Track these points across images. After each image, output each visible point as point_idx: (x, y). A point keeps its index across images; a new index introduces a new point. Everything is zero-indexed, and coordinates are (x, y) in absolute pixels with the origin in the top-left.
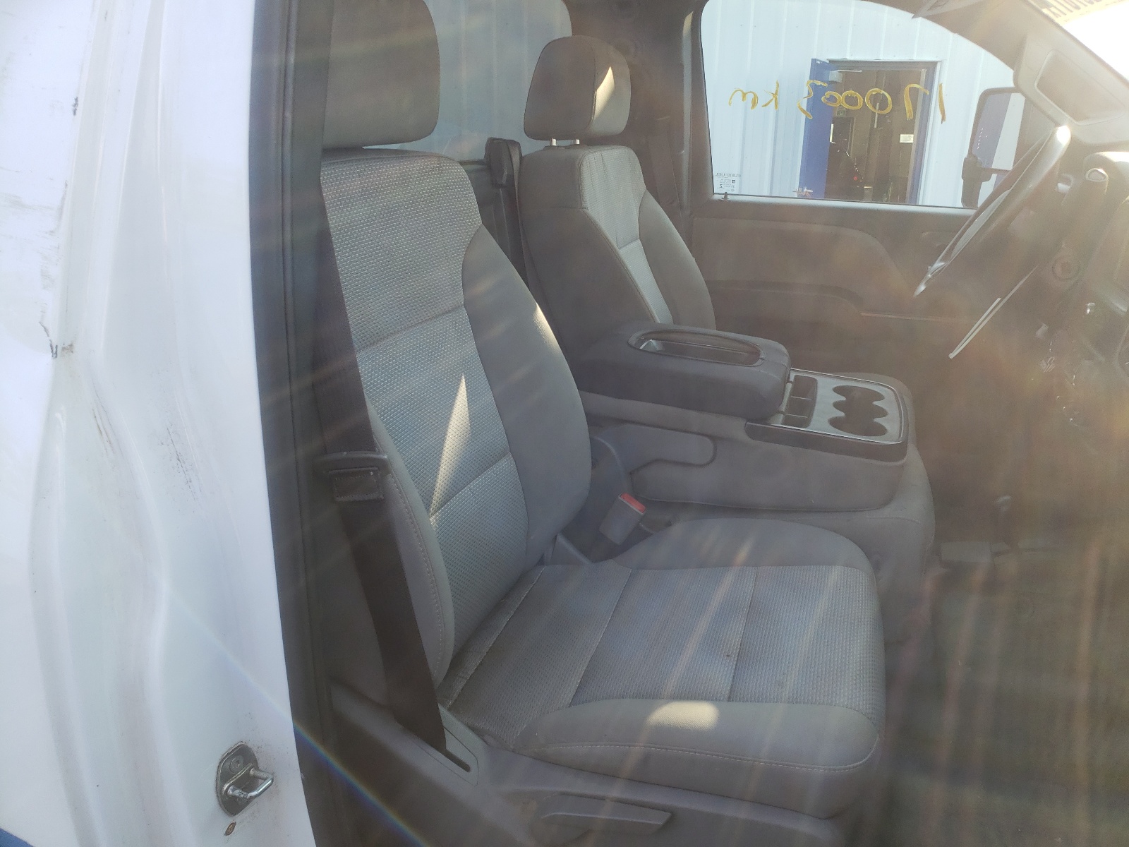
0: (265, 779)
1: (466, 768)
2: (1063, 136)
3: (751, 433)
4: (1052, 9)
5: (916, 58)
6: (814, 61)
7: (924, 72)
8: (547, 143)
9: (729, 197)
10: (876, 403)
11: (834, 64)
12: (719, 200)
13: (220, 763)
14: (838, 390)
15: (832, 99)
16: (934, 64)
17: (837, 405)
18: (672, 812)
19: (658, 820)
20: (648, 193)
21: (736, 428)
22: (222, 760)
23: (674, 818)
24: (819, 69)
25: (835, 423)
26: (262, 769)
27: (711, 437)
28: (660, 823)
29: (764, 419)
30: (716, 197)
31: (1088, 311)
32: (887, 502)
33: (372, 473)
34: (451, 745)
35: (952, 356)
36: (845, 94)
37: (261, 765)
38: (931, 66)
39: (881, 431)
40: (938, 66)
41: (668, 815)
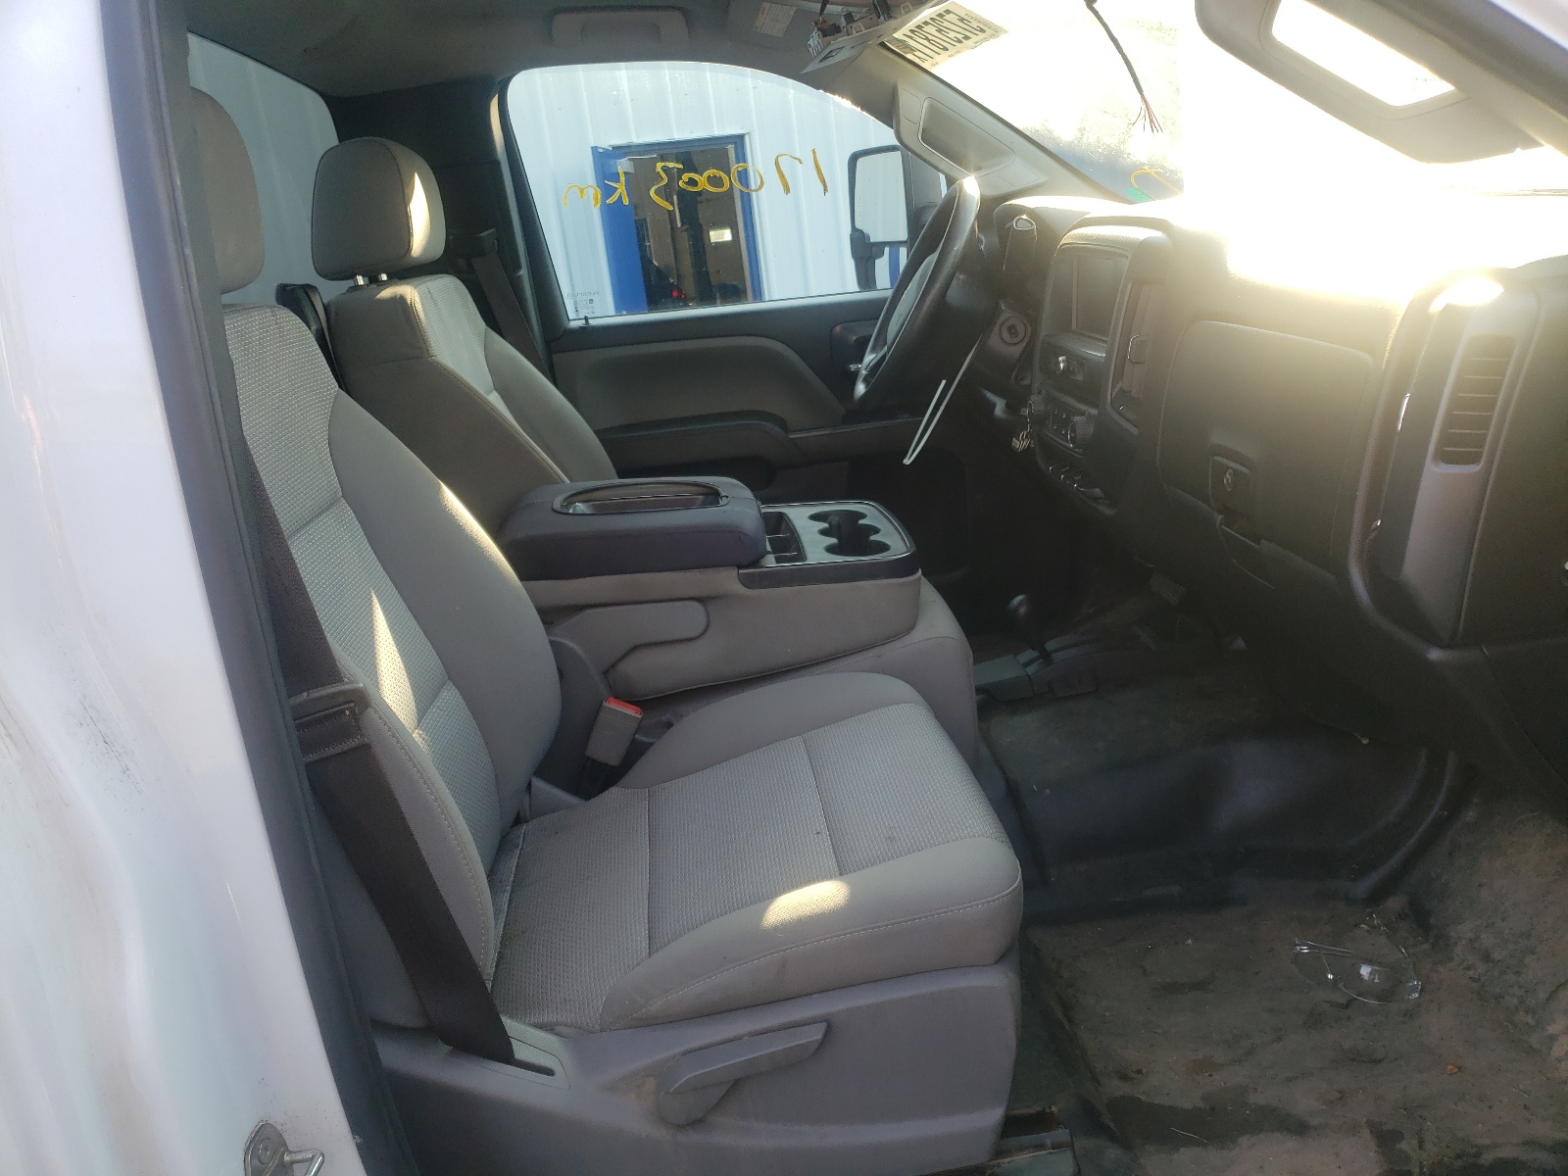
0: (311, 1160)
1: (549, 1072)
2: (972, 188)
3: (748, 582)
4: (917, 53)
5: (717, 132)
6: (594, 149)
7: (731, 148)
8: (350, 283)
9: (592, 322)
10: (861, 522)
11: (620, 151)
12: (581, 328)
13: (246, 1154)
14: (815, 517)
15: (692, 182)
16: (741, 137)
17: (823, 532)
18: (826, 1021)
19: (816, 1034)
20: (490, 330)
21: (728, 580)
22: (249, 1147)
23: (830, 1028)
24: (604, 159)
25: (830, 549)
26: (295, 1149)
27: (699, 600)
28: (819, 1036)
29: (756, 563)
30: (574, 324)
31: (1062, 365)
32: (911, 628)
33: (347, 713)
34: (521, 1052)
35: (907, 461)
36: (706, 174)
37: (291, 1145)
38: (739, 140)
39: (883, 547)
40: (747, 138)
41: (824, 1025)
